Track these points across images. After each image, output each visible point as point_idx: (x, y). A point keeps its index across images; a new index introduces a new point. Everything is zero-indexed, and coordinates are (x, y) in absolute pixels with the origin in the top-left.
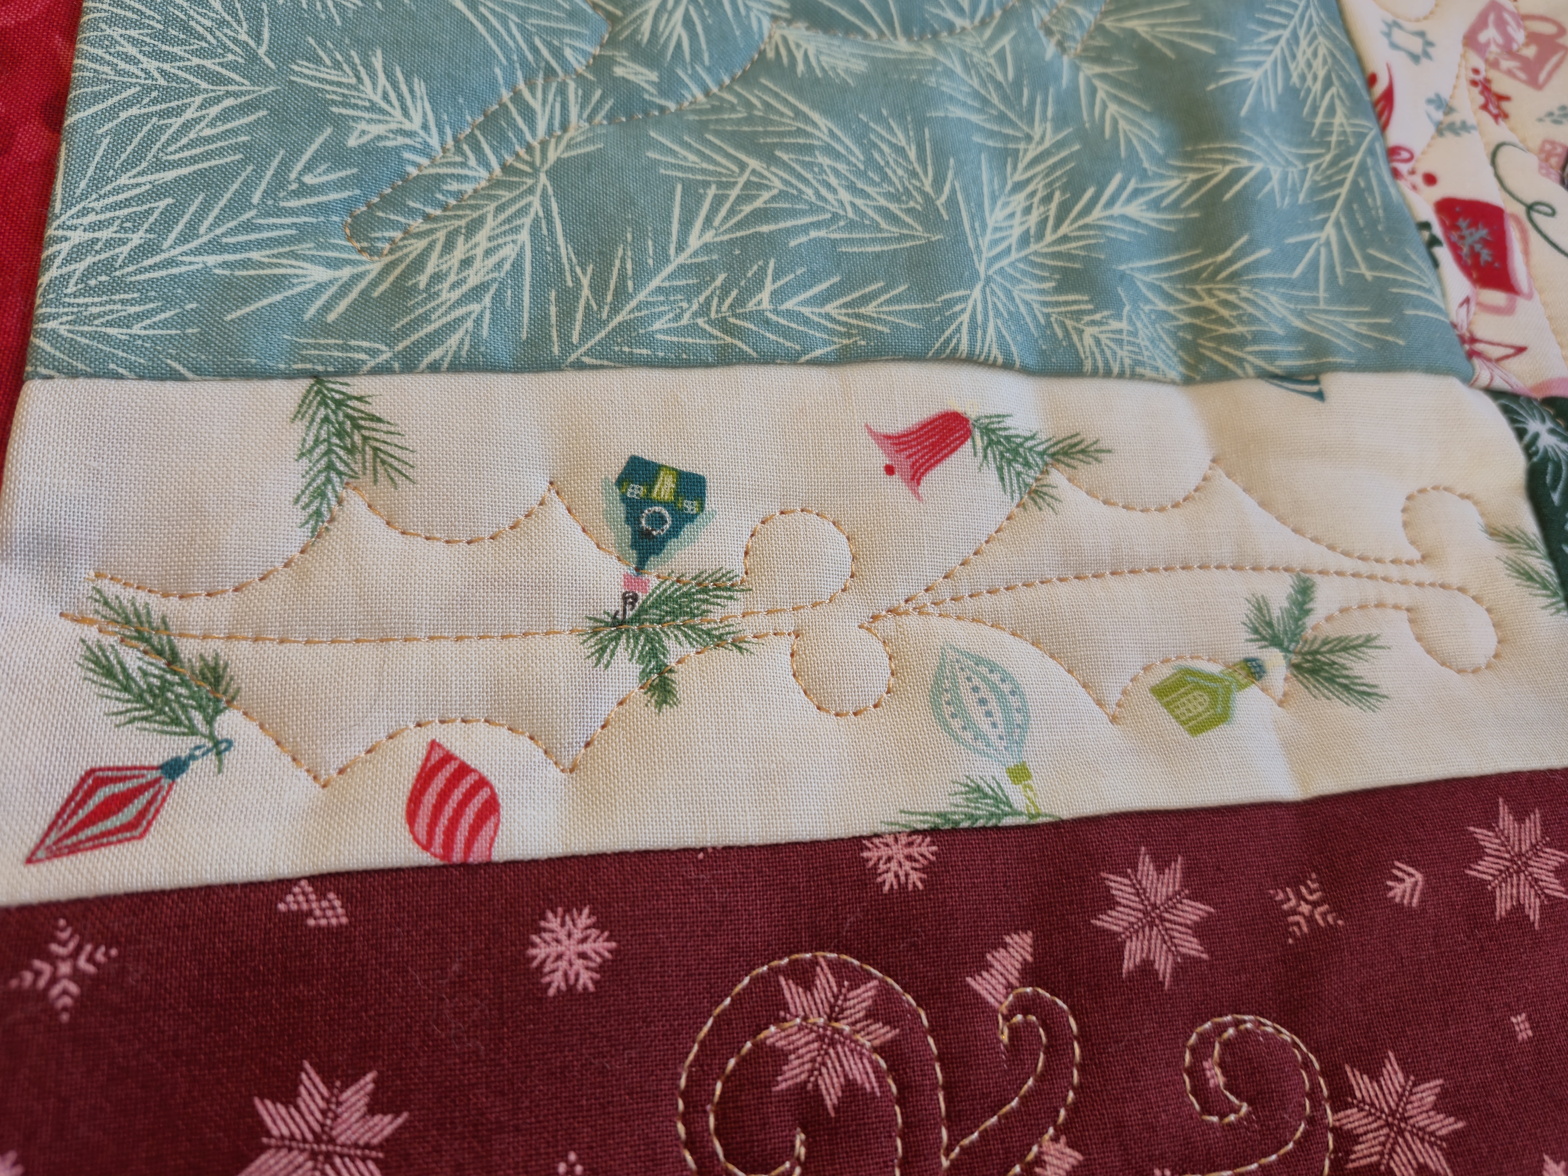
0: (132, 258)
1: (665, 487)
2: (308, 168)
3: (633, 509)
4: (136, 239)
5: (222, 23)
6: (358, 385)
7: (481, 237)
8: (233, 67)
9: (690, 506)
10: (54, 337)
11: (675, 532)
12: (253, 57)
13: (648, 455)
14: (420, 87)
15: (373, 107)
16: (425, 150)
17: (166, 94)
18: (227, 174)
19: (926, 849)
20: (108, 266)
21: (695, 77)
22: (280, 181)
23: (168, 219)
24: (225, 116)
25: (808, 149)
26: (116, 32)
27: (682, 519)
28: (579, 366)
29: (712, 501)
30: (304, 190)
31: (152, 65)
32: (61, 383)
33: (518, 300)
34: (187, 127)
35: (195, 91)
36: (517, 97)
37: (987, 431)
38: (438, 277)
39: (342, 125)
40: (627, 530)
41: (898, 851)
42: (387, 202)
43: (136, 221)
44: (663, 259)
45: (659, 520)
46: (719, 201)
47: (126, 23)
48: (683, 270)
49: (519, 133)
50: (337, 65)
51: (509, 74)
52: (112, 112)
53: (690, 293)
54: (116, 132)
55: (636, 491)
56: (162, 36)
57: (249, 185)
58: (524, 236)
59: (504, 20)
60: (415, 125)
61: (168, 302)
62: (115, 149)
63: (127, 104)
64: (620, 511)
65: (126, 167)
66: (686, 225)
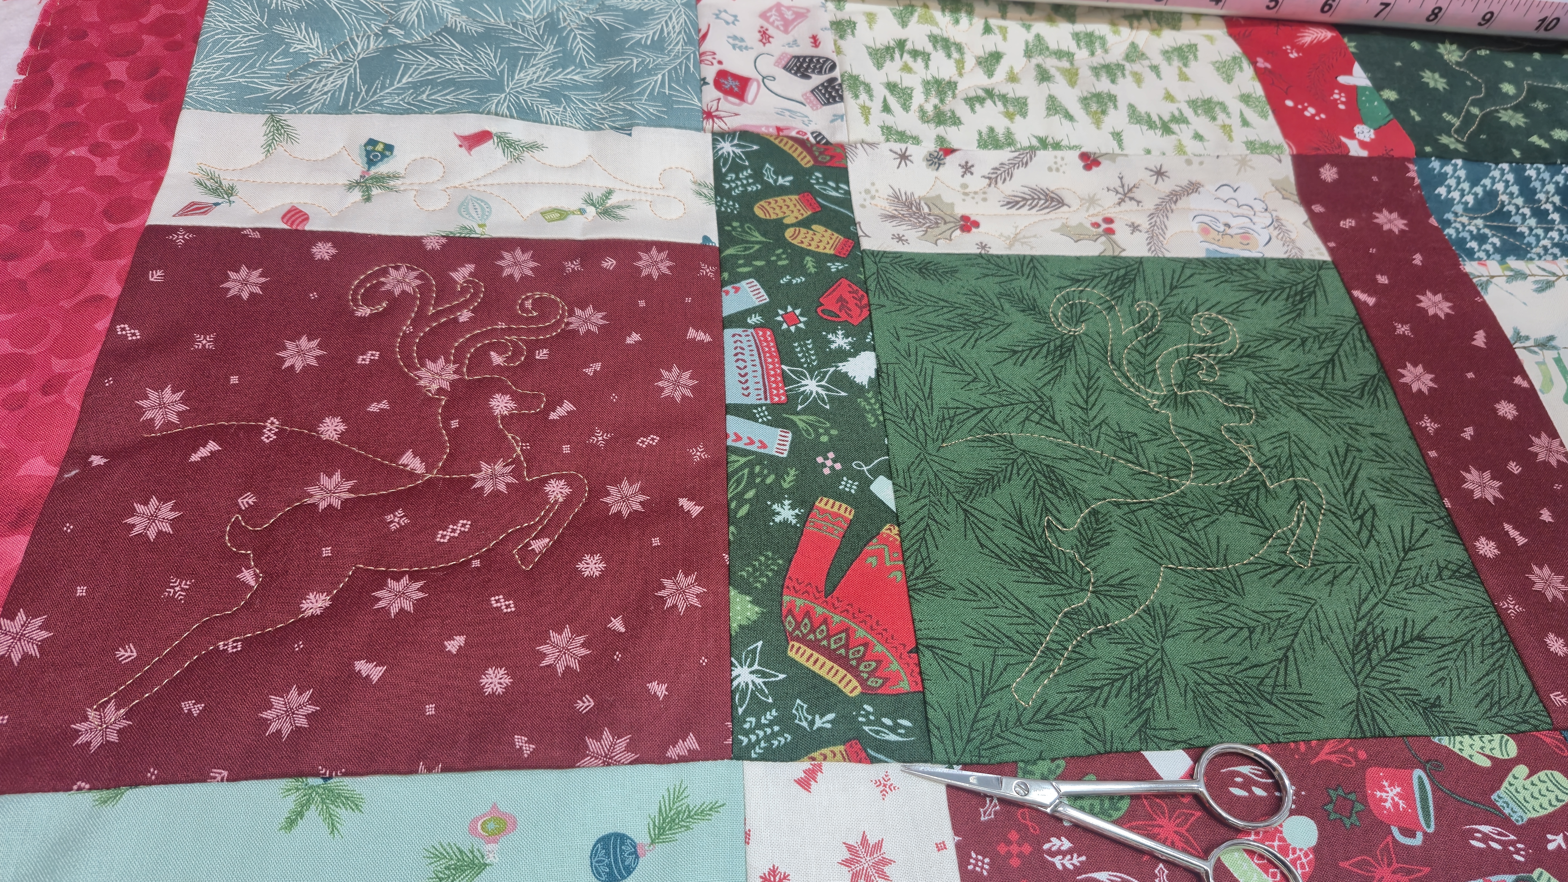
0: (216, 78)
1: (380, 147)
2: (276, 57)
3: (368, 153)
4: (218, 73)
5: (251, 14)
6: (284, 117)
7: (331, 79)
8: (254, 27)
9: (387, 153)
10: (191, 98)
11: (381, 160)
12: (260, 24)
13: (376, 138)
14: (317, 35)
15: (300, 40)
16: (317, 54)
17: (231, 33)
18: (249, 58)
19: (444, 241)
20: (208, 79)
21: (418, 33)
22: (266, 61)
23: (228, 68)
24: (250, 41)
25: (452, 54)
26: (216, 14)
27: (384, 156)
28: (357, 113)
29: (395, 152)
30: (274, 64)
31: (227, 24)
32: (193, 110)
33: (340, 95)
34: (237, 43)
35: (240, 33)
36: (352, 39)
37: (499, 137)
38: (315, 90)
39: (288, 45)
40: (365, 159)
41: (434, 241)
42: (301, 69)
43: (218, 68)
44: (391, 84)
45: (376, 156)
46: (416, 69)
47: (220, 11)
48: (398, 88)
49: (351, 50)
50: (289, 27)
51: (350, 32)
52: (213, 36)
53: (399, 95)
54: (214, 42)
55: (370, 148)
56: (231, 17)
57: (255, 62)
58: (346, 79)
59: (350, 15)
60: (314, 46)
61: (226, 91)
62: (213, 47)
63: (218, 34)
64: (364, 153)
65: (217, 52)
66: (402, 76)
